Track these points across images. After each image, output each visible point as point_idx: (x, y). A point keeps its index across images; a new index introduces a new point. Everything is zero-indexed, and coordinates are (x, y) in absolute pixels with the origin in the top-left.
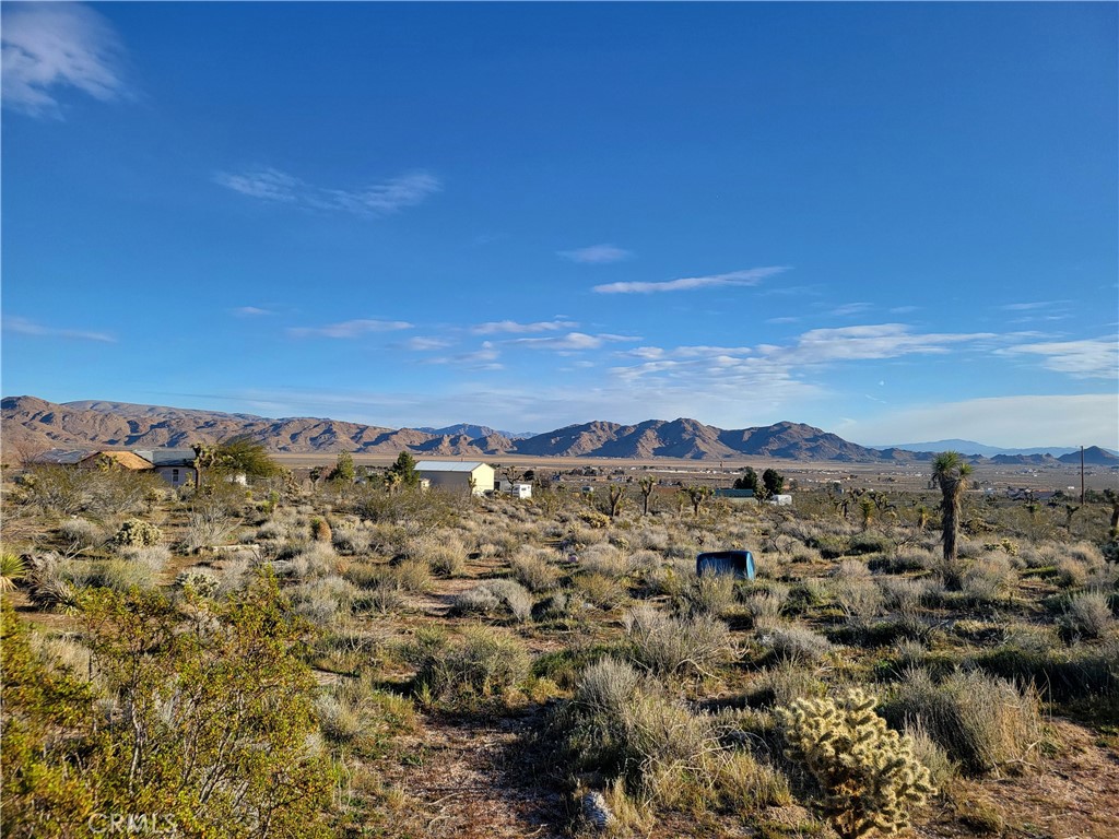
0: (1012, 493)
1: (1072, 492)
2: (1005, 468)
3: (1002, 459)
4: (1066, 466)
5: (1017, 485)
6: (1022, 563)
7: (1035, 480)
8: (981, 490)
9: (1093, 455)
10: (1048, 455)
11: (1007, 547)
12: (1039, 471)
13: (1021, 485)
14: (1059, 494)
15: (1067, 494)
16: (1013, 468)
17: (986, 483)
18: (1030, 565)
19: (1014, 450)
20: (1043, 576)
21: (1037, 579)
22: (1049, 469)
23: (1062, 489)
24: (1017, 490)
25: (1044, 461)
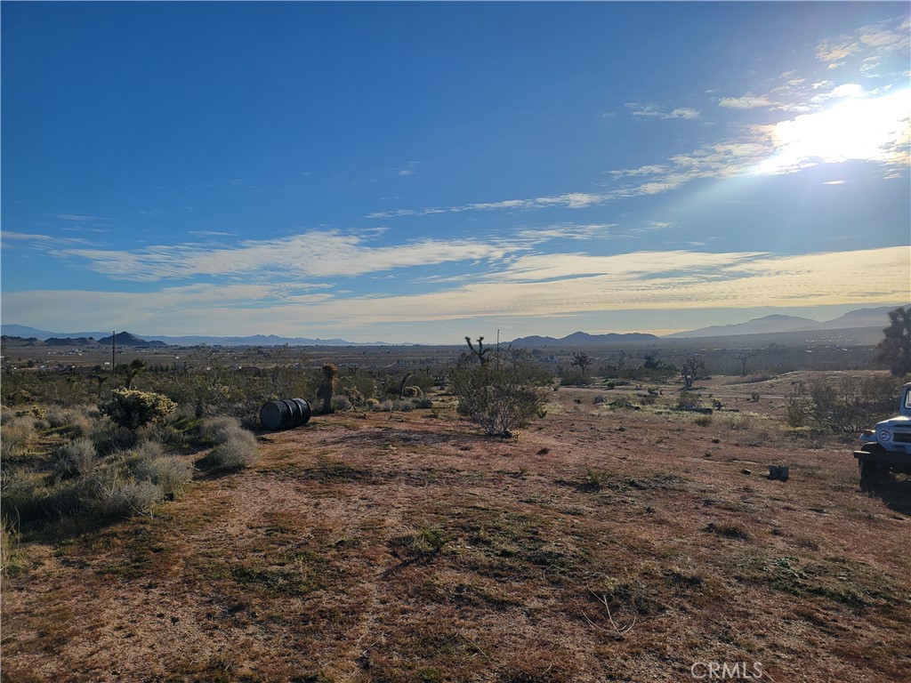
0: (61, 369)
1: (108, 366)
2: (56, 349)
3: (53, 341)
4: (104, 347)
5: (65, 362)
6: (47, 424)
7: (78, 358)
8: (35, 368)
9: (124, 338)
10: (91, 338)
11: (36, 412)
12: (84, 351)
13: (69, 362)
14: (97, 368)
15: (104, 368)
16: (63, 349)
17: (39, 362)
18: (53, 425)
19: (64, 334)
20: (61, 433)
21: (56, 435)
22: (91, 349)
23: (101, 365)
24: (65, 367)
25: (87, 343)
